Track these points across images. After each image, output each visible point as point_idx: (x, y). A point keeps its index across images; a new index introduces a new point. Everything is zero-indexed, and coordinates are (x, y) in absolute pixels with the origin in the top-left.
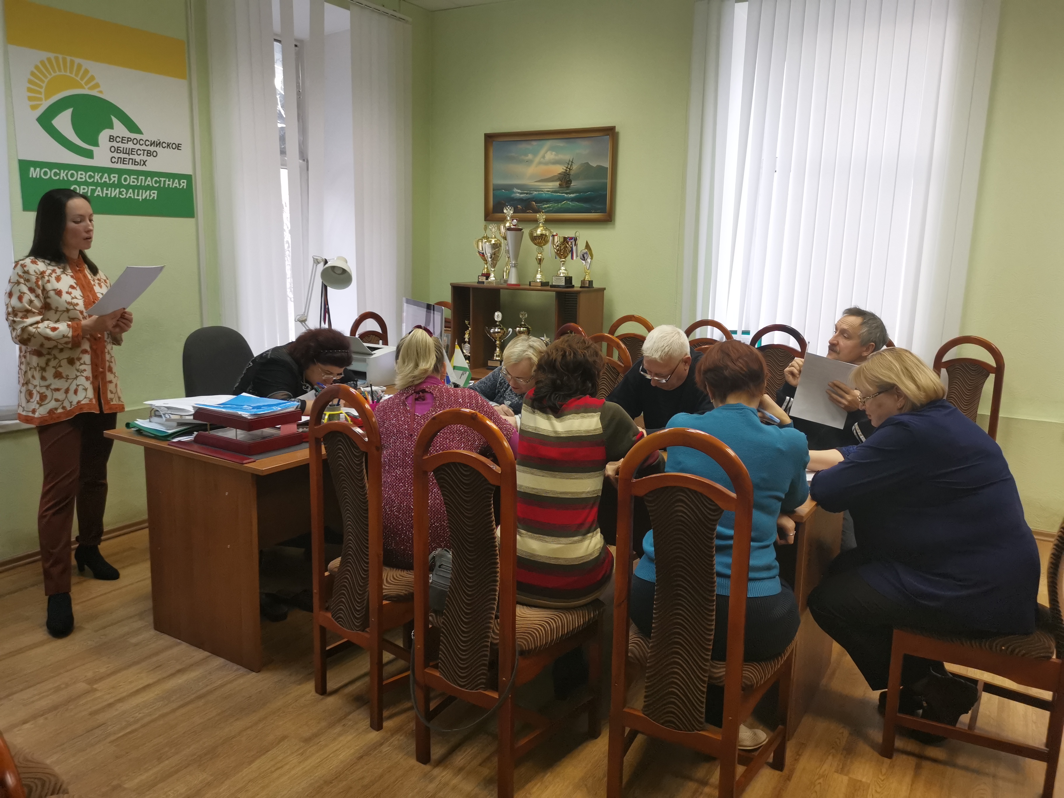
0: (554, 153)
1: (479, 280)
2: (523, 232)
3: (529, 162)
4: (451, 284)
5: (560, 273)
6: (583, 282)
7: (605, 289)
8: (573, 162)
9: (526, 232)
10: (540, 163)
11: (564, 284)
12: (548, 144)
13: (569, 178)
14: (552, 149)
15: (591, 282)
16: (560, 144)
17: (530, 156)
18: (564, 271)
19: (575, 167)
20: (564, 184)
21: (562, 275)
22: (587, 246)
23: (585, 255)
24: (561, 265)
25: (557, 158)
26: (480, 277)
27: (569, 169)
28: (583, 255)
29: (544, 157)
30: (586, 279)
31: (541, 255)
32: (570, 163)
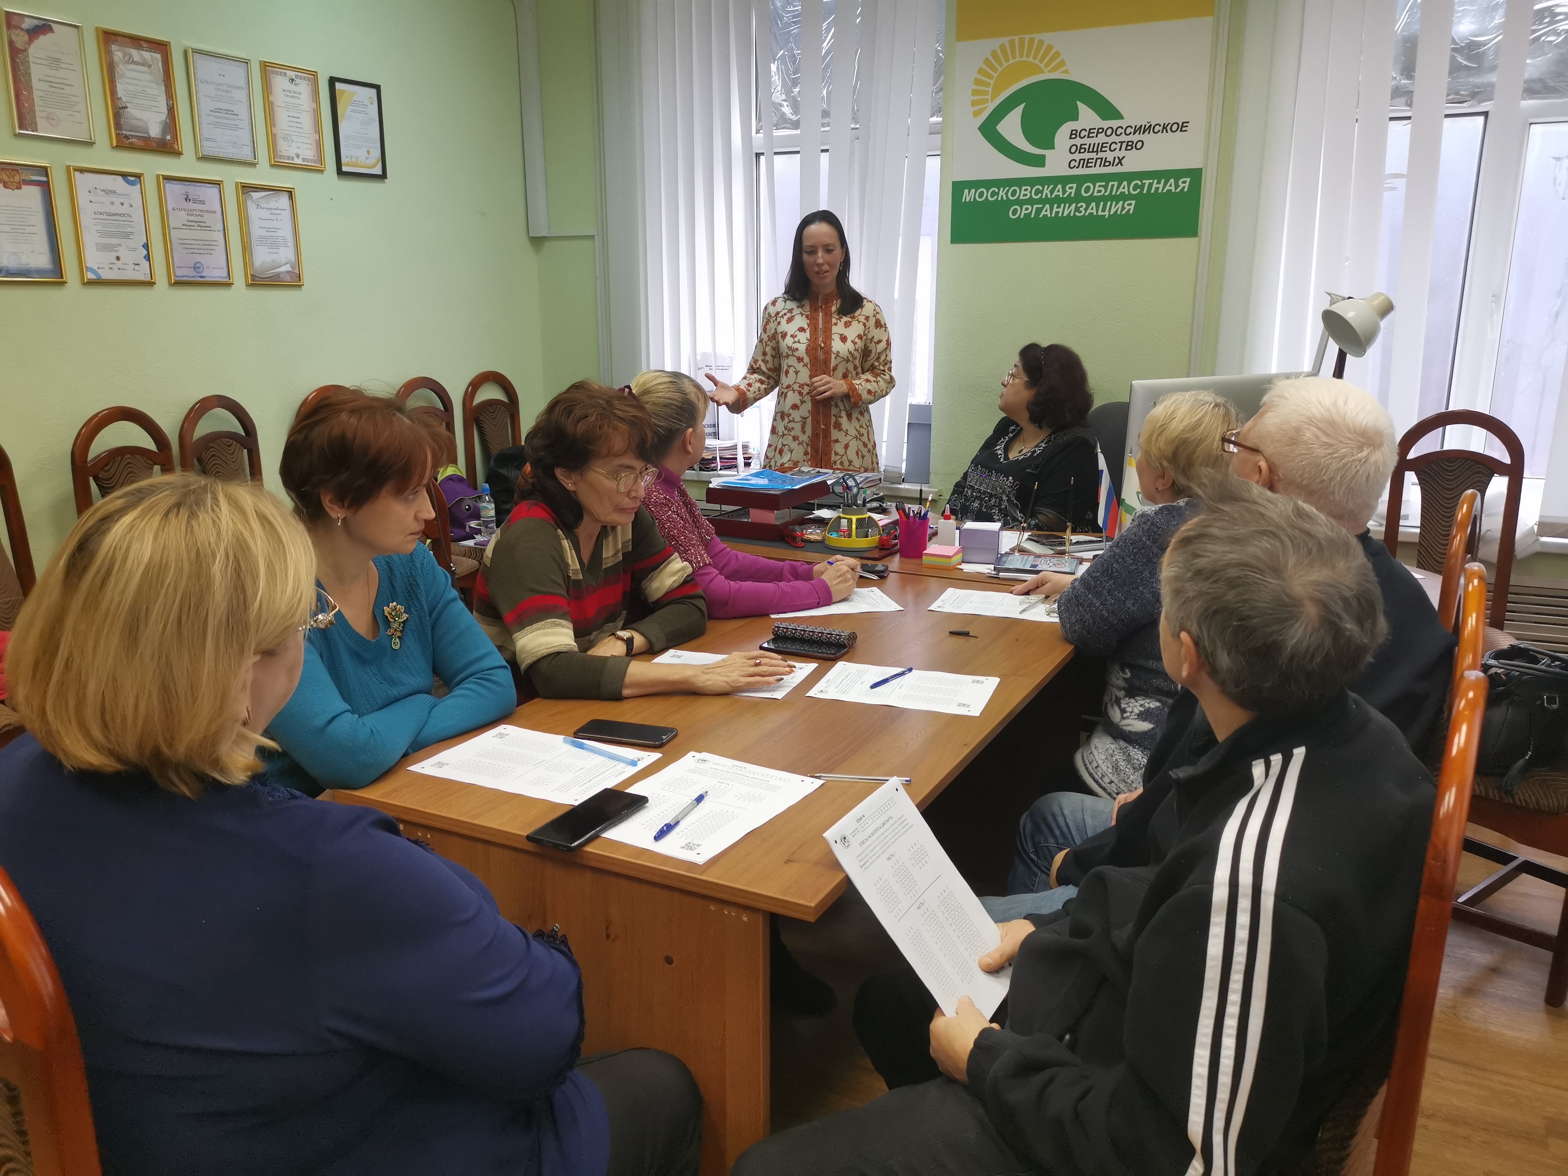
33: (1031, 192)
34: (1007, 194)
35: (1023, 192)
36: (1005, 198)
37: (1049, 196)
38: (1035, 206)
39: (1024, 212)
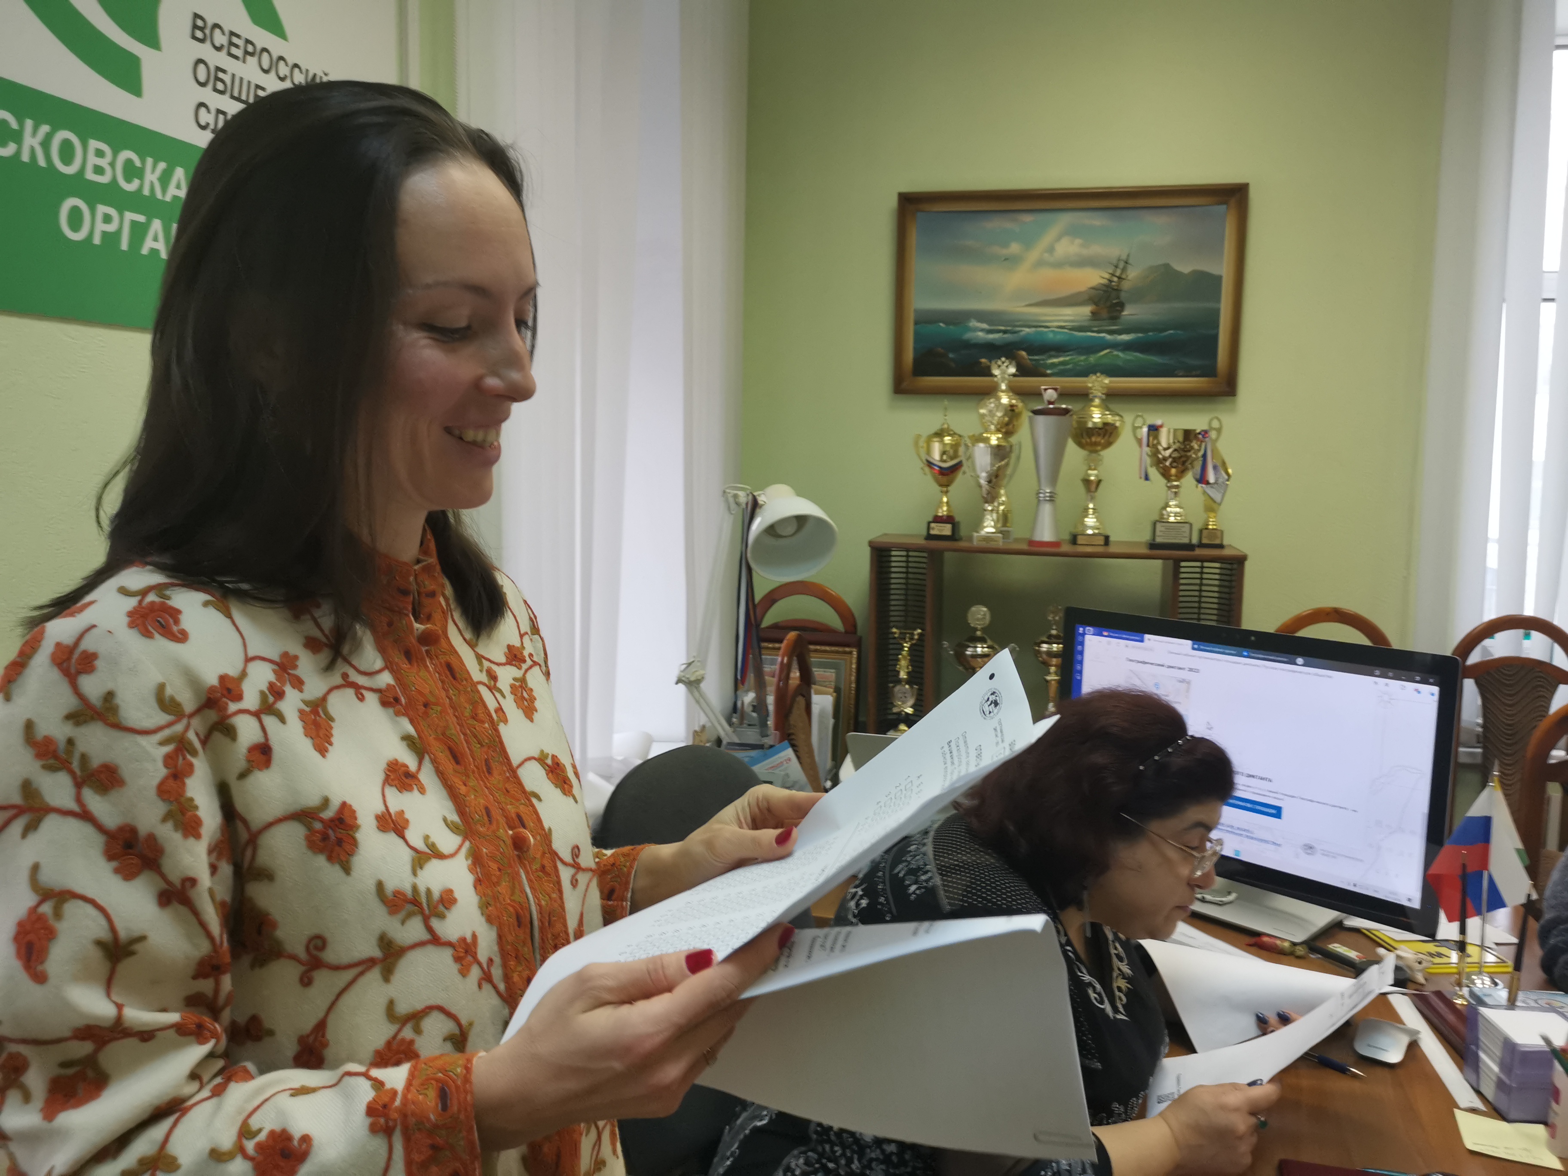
0: (1078, 241)
1: (932, 532)
3: (1011, 261)
4: (870, 541)
5: (1169, 516)
6: (1208, 533)
7: (1245, 556)
8: (1130, 261)
10: (1040, 263)
12: (1065, 220)
13: (1118, 298)
14: (1072, 232)
15: (1220, 536)
16: (1096, 220)
17: (1015, 248)
18: (1178, 510)
19: (1133, 273)
20: (1104, 314)
21: (1174, 519)
24: (1171, 495)
25: (1085, 252)
26: (933, 525)
27: (1119, 278)
29: (1051, 250)
31: (1095, 472)
32: (1121, 265)
33: (112, 164)
34: (46, 144)
35: (92, 160)
36: (42, 162)
37: (159, 195)
38: (129, 216)
39: (101, 226)
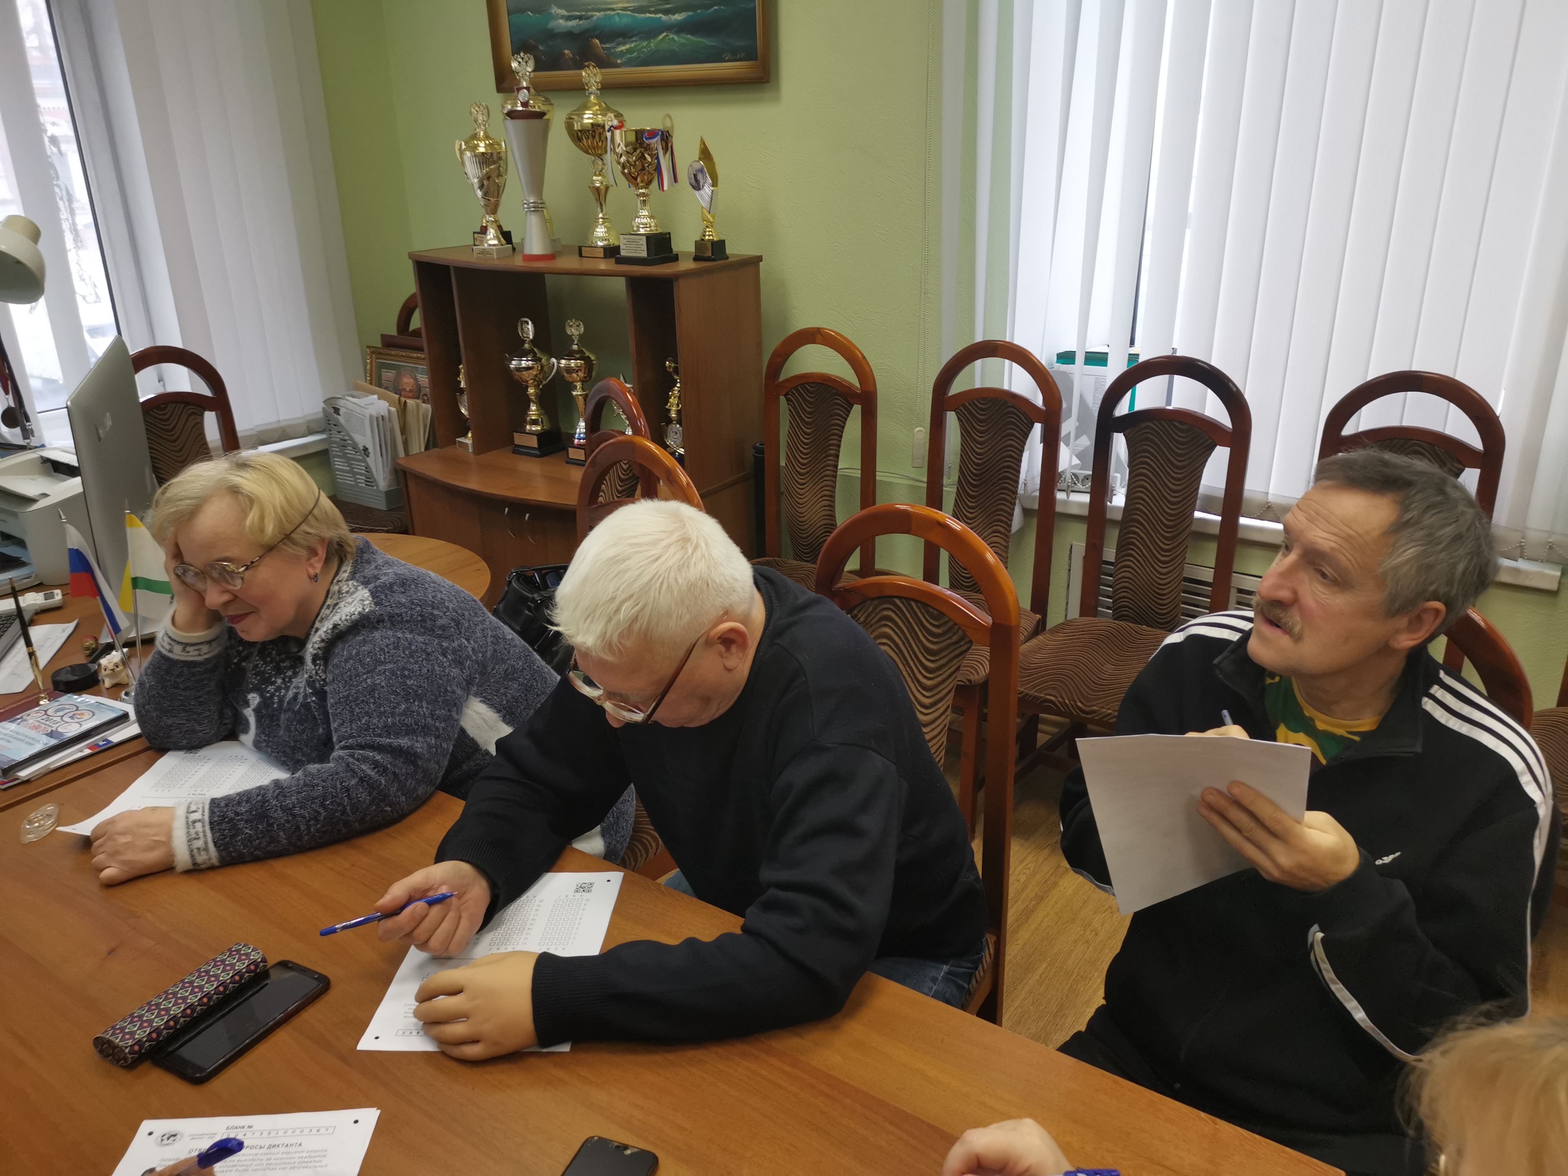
2: (548, 120)
4: (411, 256)
5: (638, 227)
6: (700, 244)
7: (760, 259)
9: (558, 118)
11: (644, 254)
15: (719, 246)
18: (648, 220)
21: (642, 231)
22: (705, 154)
23: (700, 177)
24: (639, 205)
28: (695, 176)
30: (707, 238)
31: (600, 178)
